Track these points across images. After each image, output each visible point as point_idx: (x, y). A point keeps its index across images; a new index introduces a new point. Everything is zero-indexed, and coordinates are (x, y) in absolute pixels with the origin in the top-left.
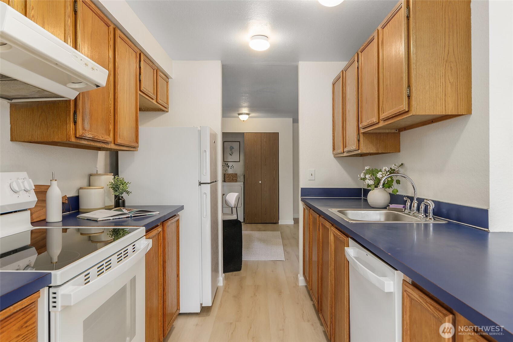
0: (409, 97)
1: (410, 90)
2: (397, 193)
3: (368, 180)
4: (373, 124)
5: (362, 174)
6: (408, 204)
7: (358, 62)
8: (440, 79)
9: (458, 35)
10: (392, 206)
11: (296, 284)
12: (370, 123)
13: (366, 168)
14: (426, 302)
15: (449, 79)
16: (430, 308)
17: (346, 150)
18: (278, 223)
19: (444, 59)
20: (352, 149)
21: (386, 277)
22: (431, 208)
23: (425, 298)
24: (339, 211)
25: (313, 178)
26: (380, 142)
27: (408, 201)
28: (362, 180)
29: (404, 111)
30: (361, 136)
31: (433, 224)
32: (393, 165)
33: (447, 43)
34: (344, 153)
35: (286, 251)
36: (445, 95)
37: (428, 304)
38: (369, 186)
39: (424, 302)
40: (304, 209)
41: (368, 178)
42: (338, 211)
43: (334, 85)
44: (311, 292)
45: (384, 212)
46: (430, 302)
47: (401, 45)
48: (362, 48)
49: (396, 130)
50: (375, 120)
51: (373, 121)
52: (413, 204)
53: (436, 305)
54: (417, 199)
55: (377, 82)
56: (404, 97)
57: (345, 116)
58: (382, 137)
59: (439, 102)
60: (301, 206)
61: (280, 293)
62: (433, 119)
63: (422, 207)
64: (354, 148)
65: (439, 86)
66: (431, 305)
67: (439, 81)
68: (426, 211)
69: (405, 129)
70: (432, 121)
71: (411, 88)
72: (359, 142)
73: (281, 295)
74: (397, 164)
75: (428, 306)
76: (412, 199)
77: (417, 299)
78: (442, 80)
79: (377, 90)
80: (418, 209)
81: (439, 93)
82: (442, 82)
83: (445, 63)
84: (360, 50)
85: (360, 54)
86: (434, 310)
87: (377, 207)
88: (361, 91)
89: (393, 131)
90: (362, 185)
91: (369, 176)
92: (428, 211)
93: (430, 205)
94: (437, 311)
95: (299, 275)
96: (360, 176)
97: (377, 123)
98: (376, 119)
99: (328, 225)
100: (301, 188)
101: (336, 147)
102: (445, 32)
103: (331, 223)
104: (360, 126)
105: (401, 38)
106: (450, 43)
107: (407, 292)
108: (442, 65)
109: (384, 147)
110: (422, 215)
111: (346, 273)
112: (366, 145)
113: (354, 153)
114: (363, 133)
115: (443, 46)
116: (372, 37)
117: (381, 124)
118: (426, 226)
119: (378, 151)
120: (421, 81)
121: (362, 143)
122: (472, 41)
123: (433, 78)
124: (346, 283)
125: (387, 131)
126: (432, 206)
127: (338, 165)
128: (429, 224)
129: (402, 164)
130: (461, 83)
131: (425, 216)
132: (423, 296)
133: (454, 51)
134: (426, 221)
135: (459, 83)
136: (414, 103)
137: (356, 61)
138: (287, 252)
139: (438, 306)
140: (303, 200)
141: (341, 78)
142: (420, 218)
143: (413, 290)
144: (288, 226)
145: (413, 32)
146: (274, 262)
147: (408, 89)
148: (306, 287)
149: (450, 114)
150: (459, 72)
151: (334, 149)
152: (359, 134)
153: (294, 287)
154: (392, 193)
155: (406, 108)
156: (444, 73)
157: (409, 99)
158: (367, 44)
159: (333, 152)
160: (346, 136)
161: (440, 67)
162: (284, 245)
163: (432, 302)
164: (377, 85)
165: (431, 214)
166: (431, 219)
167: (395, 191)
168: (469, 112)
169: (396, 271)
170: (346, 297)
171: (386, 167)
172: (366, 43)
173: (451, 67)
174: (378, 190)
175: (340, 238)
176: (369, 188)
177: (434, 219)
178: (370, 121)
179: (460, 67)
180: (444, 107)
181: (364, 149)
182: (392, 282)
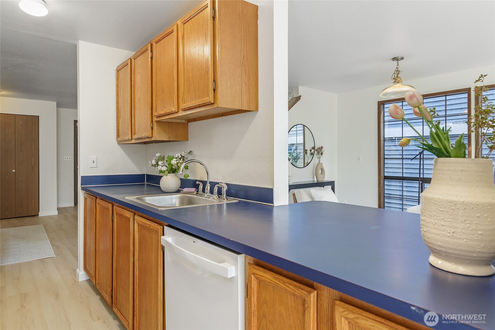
0: (214, 90)
1: (215, 84)
2: (188, 178)
3: (160, 167)
4: (171, 113)
5: (154, 160)
6: (201, 187)
7: (152, 51)
8: (238, 78)
9: (250, 44)
10: (185, 190)
11: (75, 281)
12: (168, 112)
13: (158, 155)
14: (283, 282)
15: (244, 80)
16: (289, 287)
17: (135, 137)
18: (38, 215)
19: (240, 62)
20: (144, 136)
21: (224, 262)
22: (225, 190)
23: (281, 279)
24: (138, 199)
25: (94, 165)
26: (172, 131)
27: (200, 185)
28: (153, 166)
29: (210, 103)
30: (155, 125)
31: (227, 204)
32: (183, 153)
33: (242, 49)
34: (132, 140)
35: (54, 245)
36: (241, 93)
37: (286, 284)
38: (161, 171)
39: (281, 282)
40: (85, 199)
41: (161, 165)
42: (136, 198)
43: (118, 71)
44: (98, 286)
45: (178, 196)
46: (288, 281)
47: (205, 42)
48: (157, 39)
49: (186, 121)
50: (174, 109)
51: (172, 110)
52: (206, 187)
53: (296, 284)
54: (209, 182)
55: (176, 73)
56: (210, 90)
57: (134, 104)
58: (173, 126)
59: (237, 98)
60: (81, 195)
61: (57, 296)
62: (223, 113)
63: (216, 189)
64: (147, 135)
65: (237, 85)
66: (290, 284)
67: (237, 80)
68: (220, 193)
69: (194, 120)
70: (222, 115)
71: (216, 83)
72: (152, 129)
73: (58, 297)
74: (186, 152)
75: (287, 286)
76: (204, 183)
77: (271, 280)
78: (239, 79)
79: (176, 81)
80: (212, 192)
81: (237, 90)
82: (239, 81)
83: (241, 65)
84: (155, 41)
85: (154, 45)
86: (294, 289)
87: (170, 191)
88: (155, 80)
89: (183, 121)
90: (154, 172)
91: (162, 162)
92: (222, 192)
93: (224, 187)
94: (299, 289)
95: (78, 270)
96: (151, 162)
97: (176, 112)
98: (176, 108)
99: (128, 214)
100: (81, 176)
101: (121, 134)
102: (241, 39)
103: (131, 212)
104: (155, 114)
105: (206, 36)
106: (245, 49)
107: (256, 274)
108: (239, 67)
109: (175, 136)
110: (215, 196)
111: (160, 262)
112: (159, 133)
113: (145, 141)
114: (157, 121)
115: (240, 51)
116: (170, 30)
117: (181, 114)
118: (220, 206)
119: (170, 139)
120: (224, 77)
121: (156, 130)
122: (259, 51)
123: (233, 76)
124: (160, 273)
125: (178, 121)
126: (225, 188)
127: (122, 151)
128: (223, 204)
129: (191, 151)
130: (252, 85)
131: (218, 197)
132: (278, 276)
133: (247, 56)
134: (220, 201)
135: (250, 84)
136: (219, 96)
137: (150, 51)
138: (56, 247)
139: (298, 285)
140: (83, 189)
141: (129, 65)
142: (214, 200)
143: (264, 272)
144: (51, 217)
145: (219, 33)
146: (42, 261)
147: (214, 83)
148: (87, 281)
149: (244, 109)
150: (250, 75)
151: (118, 136)
152: (152, 122)
153: (73, 284)
154: (183, 178)
155: (212, 100)
156: (240, 74)
157: (214, 92)
158: (164, 36)
159: (117, 139)
160: (134, 123)
161: (238, 68)
162: (51, 239)
163: (291, 281)
164: (176, 77)
165: (225, 195)
166: (224, 199)
167: (186, 176)
168: (257, 110)
169: (239, 256)
170: (160, 287)
171: (179, 154)
172: (164, 34)
173: (245, 70)
174: (170, 176)
175: (150, 227)
176: (161, 174)
177: (227, 199)
178: (167, 111)
179: (251, 71)
180: (240, 103)
181: (157, 137)
182: (234, 267)
